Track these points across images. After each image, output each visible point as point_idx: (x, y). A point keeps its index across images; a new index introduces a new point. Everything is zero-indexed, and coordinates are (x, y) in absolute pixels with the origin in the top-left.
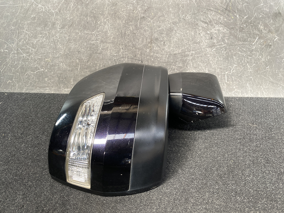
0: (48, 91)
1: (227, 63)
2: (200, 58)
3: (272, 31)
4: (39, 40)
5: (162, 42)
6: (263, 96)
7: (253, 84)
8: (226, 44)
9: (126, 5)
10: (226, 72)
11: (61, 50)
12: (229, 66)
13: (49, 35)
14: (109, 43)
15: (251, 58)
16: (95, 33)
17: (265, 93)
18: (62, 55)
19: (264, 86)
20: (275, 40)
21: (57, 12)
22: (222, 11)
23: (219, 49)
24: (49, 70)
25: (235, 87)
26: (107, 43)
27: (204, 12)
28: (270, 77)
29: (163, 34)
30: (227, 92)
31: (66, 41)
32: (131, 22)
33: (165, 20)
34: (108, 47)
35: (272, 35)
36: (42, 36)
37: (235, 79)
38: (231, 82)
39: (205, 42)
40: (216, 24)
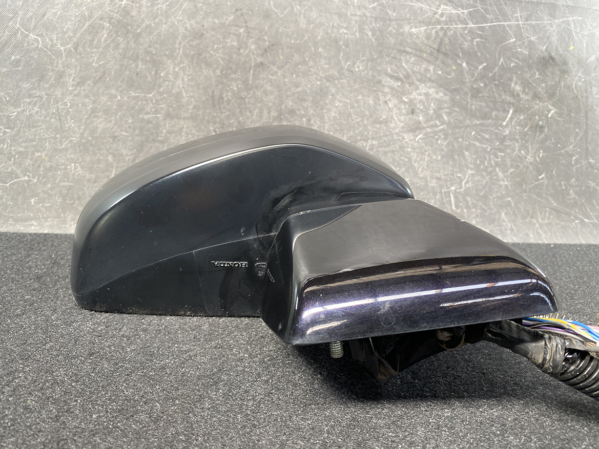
0: (36, 228)
1: (451, 167)
2: (389, 154)
3: (541, 96)
4: (23, 111)
5: (304, 120)
6: (540, 242)
7: (514, 213)
8: (444, 124)
9: (224, 37)
10: (451, 186)
11: (74, 132)
12: (457, 174)
13: (47, 99)
14: (184, 119)
15: (503, 154)
16: (153, 96)
17: (543, 235)
18: (75, 143)
19: (540, 219)
20: (549, 116)
21: (70, 50)
22: (431, 54)
23: (432, 135)
24: (43, 178)
26: (180, 118)
27: (392, 56)
28: (550, 199)
29: (305, 100)
31: (87, 112)
32: (235, 73)
33: (310, 71)
34: (183, 128)
35: (541, 104)
36: (32, 101)
37: (474, 203)
38: (465, 210)
39: (399, 121)
40: (420, 81)
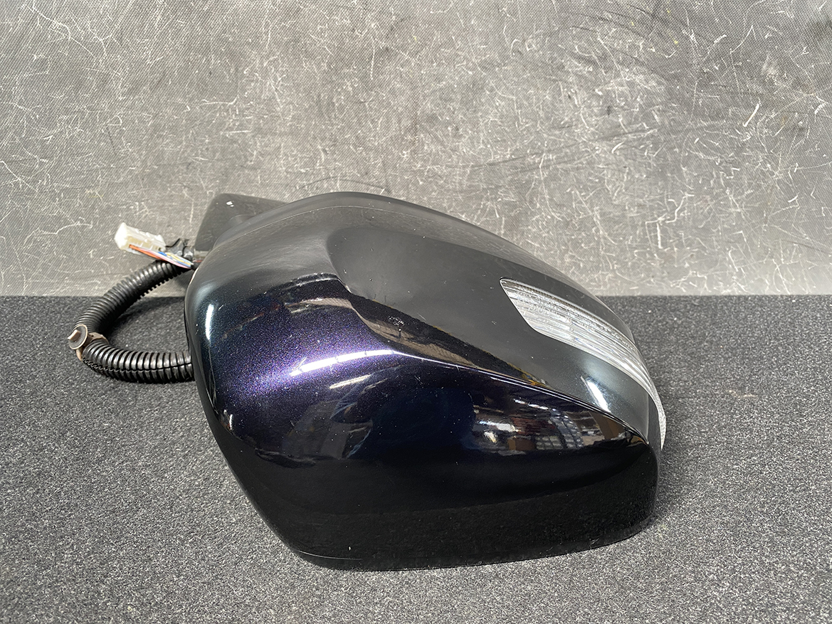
0: (100, 288)
1: (661, 190)
2: (572, 173)
3: (806, 83)
4: (61, 132)
5: (449, 128)
6: (778, 292)
7: (746, 252)
8: (655, 127)
9: (331, 14)
10: (659, 216)
11: (133, 160)
12: (667, 198)
13: (90, 114)
14: (281, 134)
15: (739, 170)
16: (235, 104)
17: (785, 281)
18: (137, 175)
19: (782, 260)
20: (816, 112)
21: (112, 43)
22: (642, 22)
23: (635, 144)
24: (100, 223)
25: (687, 265)
26: (275, 134)
27: (581, 26)
28: (801, 230)
29: (451, 100)
30: (664, 282)
31: (147, 131)
32: (348, 66)
33: (458, 55)
34: (279, 147)
35: (805, 95)
36: (71, 119)
37: (689, 239)
38: (676, 249)
39: (588, 123)
40: (622, 64)
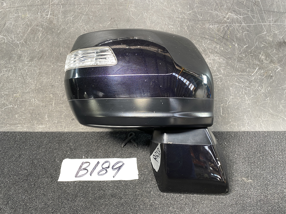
1: (222, 95)
3: (274, 61)
6: (261, 130)
7: (251, 116)
8: (221, 74)
10: (221, 104)
12: (225, 98)
13: (15, 68)
15: (249, 89)
17: (263, 125)
18: (33, 89)
19: (263, 118)
20: (277, 71)
21: (23, 43)
22: (219, 39)
24: (20, 106)
25: (230, 120)
27: (197, 40)
28: (270, 109)
30: (222, 126)
31: (36, 74)
35: (274, 65)
36: (7, 70)
37: (232, 112)
38: (227, 115)
40: (211, 53)
